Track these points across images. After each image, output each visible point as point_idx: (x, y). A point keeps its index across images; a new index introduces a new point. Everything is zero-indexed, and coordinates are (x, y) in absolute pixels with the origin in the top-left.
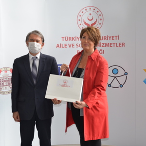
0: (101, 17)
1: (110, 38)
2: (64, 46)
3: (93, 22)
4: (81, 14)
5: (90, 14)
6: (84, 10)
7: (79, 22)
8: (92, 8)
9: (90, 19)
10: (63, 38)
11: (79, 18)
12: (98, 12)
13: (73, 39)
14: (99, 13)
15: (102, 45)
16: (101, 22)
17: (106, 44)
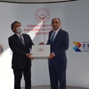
0: (48, 14)
2: (28, 30)
3: (44, 17)
4: (37, 12)
5: (42, 12)
7: (36, 17)
8: (43, 9)
9: (42, 15)
10: (27, 25)
11: (36, 14)
13: (33, 26)
14: (47, 12)
15: (49, 29)
16: (48, 16)
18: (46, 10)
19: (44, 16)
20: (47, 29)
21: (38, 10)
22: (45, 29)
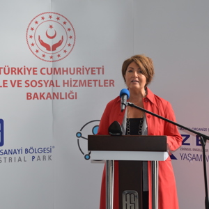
0: (71, 33)
1: (88, 71)
2: (1, 84)
4: (33, 25)
5: (51, 27)
6: (39, 19)
7: (31, 41)
9: (51, 35)
11: (31, 33)
12: (65, 23)
13: (19, 71)
14: (68, 26)
15: (73, 83)
16: (71, 41)
17: (80, 81)
18: (62, 20)
19: (56, 41)
20: (64, 83)
21: (37, 19)
22: (60, 83)
